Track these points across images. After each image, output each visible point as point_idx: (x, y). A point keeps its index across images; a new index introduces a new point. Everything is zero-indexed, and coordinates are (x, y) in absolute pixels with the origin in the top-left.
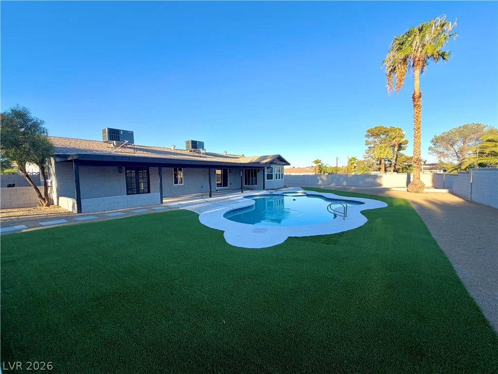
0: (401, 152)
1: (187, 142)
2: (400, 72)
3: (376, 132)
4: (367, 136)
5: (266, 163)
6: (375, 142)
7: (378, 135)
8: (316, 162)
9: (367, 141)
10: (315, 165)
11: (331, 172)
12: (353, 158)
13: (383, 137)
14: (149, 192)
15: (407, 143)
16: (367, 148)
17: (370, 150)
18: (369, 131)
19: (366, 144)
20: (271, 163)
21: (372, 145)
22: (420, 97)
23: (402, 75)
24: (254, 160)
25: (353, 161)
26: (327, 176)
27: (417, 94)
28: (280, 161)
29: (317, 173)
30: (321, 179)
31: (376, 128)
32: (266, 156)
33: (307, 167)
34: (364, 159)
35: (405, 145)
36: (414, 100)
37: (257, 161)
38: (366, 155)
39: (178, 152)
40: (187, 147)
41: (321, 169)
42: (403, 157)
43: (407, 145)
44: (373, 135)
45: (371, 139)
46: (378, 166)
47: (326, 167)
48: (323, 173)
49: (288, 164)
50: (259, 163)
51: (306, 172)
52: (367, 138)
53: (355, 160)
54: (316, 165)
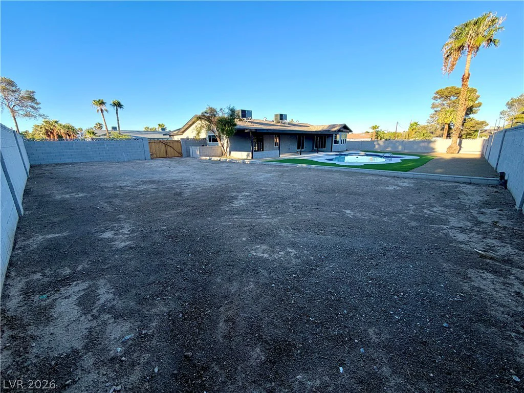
0: (471, 116)
1: (276, 115)
2: (454, 58)
3: (446, 93)
4: (435, 98)
5: (335, 131)
6: (443, 105)
7: (447, 97)
8: (374, 128)
9: (433, 104)
10: (371, 131)
11: (388, 138)
12: (415, 123)
13: (453, 98)
14: (263, 150)
15: (480, 106)
16: (433, 111)
17: (436, 114)
18: (437, 93)
19: (431, 108)
20: (339, 131)
21: (439, 109)
22: (468, 78)
23: (455, 60)
24: (325, 128)
25: (414, 127)
26: (384, 142)
27: (467, 75)
28: (345, 129)
29: (373, 139)
30: (378, 144)
31: (447, 89)
32: (334, 125)
33: (362, 133)
34: (426, 124)
35: (478, 108)
36: (463, 81)
37: (327, 129)
38: (430, 119)
39: (269, 123)
40: (276, 119)
41: (377, 134)
42: (473, 122)
43: (480, 108)
44: (442, 97)
45: (439, 102)
46: (442, 132)
47: (384, 133)
48: (379, 138)
49: (351, 131)
50: (329, 131)
51: (361, 138)
52: (434, 101)
53: (417, 125)
54: (373, 131)
